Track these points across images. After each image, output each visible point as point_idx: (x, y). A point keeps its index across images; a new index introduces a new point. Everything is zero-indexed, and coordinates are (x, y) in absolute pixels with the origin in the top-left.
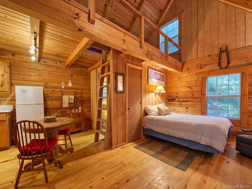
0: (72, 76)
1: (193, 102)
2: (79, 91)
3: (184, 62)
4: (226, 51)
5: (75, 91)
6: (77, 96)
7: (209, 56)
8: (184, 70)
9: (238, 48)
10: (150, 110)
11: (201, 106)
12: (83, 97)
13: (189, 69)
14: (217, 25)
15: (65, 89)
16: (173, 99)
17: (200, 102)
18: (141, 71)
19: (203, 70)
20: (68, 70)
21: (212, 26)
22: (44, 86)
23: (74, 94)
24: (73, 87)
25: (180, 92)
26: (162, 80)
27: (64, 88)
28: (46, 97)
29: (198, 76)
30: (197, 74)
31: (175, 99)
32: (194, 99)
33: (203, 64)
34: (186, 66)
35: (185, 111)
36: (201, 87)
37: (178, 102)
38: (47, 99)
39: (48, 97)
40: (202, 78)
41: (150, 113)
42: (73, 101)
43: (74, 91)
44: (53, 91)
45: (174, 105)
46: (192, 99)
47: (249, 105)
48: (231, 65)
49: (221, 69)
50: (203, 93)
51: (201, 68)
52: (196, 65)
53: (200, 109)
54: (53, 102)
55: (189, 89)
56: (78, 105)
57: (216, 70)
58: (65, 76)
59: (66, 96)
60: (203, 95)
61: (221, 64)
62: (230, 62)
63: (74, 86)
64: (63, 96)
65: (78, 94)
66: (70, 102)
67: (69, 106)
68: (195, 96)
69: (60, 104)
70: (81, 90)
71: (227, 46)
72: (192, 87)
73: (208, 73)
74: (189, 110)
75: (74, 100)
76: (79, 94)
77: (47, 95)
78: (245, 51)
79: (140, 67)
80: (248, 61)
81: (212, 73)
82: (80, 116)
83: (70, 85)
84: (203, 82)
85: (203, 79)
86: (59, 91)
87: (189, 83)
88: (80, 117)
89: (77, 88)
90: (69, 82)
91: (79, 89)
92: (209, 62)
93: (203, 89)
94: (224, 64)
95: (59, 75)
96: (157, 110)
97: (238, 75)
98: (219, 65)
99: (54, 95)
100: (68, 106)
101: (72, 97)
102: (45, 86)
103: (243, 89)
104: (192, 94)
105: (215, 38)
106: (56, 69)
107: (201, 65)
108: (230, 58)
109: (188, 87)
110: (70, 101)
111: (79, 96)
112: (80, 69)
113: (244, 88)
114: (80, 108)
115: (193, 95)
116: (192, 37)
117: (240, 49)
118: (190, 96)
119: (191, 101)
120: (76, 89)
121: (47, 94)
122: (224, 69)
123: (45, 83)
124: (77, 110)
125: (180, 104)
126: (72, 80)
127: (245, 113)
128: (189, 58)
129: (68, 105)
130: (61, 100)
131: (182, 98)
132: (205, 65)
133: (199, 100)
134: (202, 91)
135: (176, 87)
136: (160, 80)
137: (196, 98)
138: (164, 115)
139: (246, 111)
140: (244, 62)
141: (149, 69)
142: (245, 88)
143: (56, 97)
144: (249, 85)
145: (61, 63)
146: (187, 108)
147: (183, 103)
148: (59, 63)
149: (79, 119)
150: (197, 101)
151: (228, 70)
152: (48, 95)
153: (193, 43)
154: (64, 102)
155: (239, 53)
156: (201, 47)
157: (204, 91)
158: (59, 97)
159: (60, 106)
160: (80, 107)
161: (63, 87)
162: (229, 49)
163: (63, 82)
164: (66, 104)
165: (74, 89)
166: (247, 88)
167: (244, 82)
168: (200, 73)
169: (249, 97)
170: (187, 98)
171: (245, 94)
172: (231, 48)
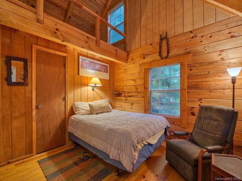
1: (137, 97)
3: (129, 51)
4: (166, 38)
7: (151, 44)
8: (130, 60)
9: (177, 35)
10: (78, 108)
11: (145, 102)
13: (133, 59)
14: (158, 9)
16: (120, 94)
17: (144, 97)
19: (146, 60)
21: (153, 10)
25: (126, 86)
26: (105, 72)
29: (141, 67)
30: (141, 64)
31: (121, 94)
32: (138, 94)
33: (146, 53)
34: (130, 55)
35: (130, 107)
36: (144, 80)
37: (124, 97)
40: (145, 69)
41: (77, 111)
46: (136, 94)
47: (188, 101)
48: (171, 54)
49: (162, 59)
50: (146, 87)
51: (144, 58)
52: (139, 55)
53: (144, 105)
55: (133, 82)
57: (157, 60)
60: (146, 89)
61: (162, 53)
62: (170, 52)
68: (139, 90)
71: (167, 33)
72: (137, 80)
73: (150, 64)
74: (134, 107)
78: (183, 38)
79: (64, 52)
80: (186, 49)
81: (154, 63)
84: (146, 74)
85: (146, 71)
87: (134, 75)
92: (151, 51)
93: (146, 81)
94: (164, 54)
96: (88, 108)
97: (178, 66)
98: (160, 55)
104: (136, 88)
105: (156, 24)
107: (144, 55)
108: (170, 46)
109: (133, 80)
115: (137, 90)
116: (136, 22)
117: (179, 36)
118: (135, 90)
119: (135, 96)
122: (165, 59)
125: (126, 100)
127: (184, 110)
128: (133, 48)
131: (128, 93)
132: (148, 55)
134: (145, 85)
135: (122, 80)
136: (100, 71)
137: (140, 93)
138: (97, 114)
139: (185, 108)
140: (182, 51)
141: (80, 57)
142: (184, 81)
146: (132, 104)
147: (128, 98)
150: (141, 96)
151: (168, 60)
153: (137, 30)
155: (178, 41)
156: (144, 34)
157: (146, 85)
162: (169, 36)
166: (186, 81)
168: (143, 64)
169: (188, 92)
170: (132, 93)
171: (184, 88)
172: (171, 34)
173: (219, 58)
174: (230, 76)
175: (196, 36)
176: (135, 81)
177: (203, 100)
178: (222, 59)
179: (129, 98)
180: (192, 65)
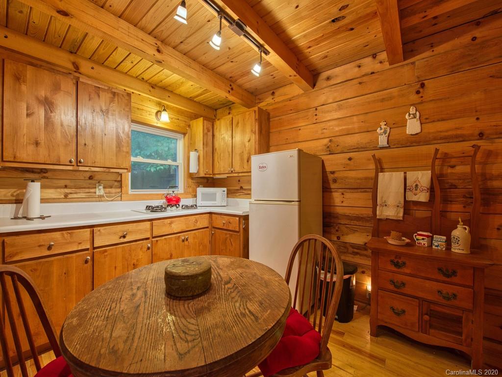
0: (423, 85)
2: (466, 146)
5: (437, 150)
6: (450, 170)
12: (485, 177)
15: (389, 147)
20: (406, 69)
22: (325, 148)
23: (429, 162)
24: (429, 133)
27: (385, 144)
28: (331, 182)
38: (333, 186)
39: (335, 181)
42: (423, 197)
43: (433, 152)
44: (350, 159)
54: (348, 195)
56: (453, 216)
59: (394, 173)
63: (432, 128)
64: (380, 174)
65: (453, 162)
66: (411, 197)
67: (404, 214)
69: (370, 203)
75: (432, 190)
76: (462, 163)
77: (332, 176)
82: (454, 273)
83: (413, 127)
86: (369, 160)
88: (454, 279)
89: (446, 134)
90: (407, 116)
91: (461, 138)
95: (369, 103)
99: (352, 174)
100: (401, 214)
101: (423, 177)
102: (328, 147)
106: (360, 83)
110: (409, 194)
111: (463, 169)
114: (460, 232)
120: (441, 139)
121: (333, 173)
123: (328, 140)
124: (439, 241)
126: (422, 103)
129: (402, 211)
130: (374, 188)
143: (358, 181)
145: (374, 56)
148: (370, 59)
149: (448, 289)
152: (336, 175)
154: (382, 197)
158: (366, 178)
159: (369, 212)
160: (460, 227)
161: (383, 141)
163: (382, 124)
165: (435, 139)
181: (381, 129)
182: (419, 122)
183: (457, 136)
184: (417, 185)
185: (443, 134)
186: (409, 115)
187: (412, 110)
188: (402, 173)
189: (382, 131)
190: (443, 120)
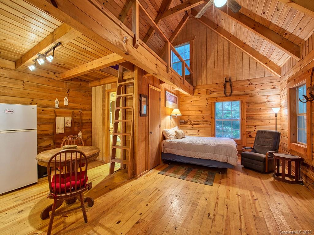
0: (69, 91)
1: (204, 125)
2: (78, 111)
3: (195, 86)
4: (230, 81)
5: (73, 112)
6: (75, 118)
7: (217, 84)
8: (195, 94)
9: (238, 81)
10: (169, 134)
11: (211, 129)
12: (82, 120)
13: (200, 93)
14: (222, 58)
16: (185, 122)
17: (210, 125)
18: (160, 92)
19: (212, 96)
20: (64, 83)
21: (218, 57)
23: (71, 115)
25: (192, 115)
26: (175, 103)
27: (58, 107)
29: (208, 100)
30: (207, 98)
31: (187, 122)
32: (204, 122)
33: (212, 90)
34: (197, 90)
35: (196, 133)
36: (210, 111)
37: (190, 125)
40: (211, 102)
41: (168, 136)
42: (69, 125)
44: (43, 110)
45: (186, 128)
46: (203, 122)
48: (233, 93)
49: (227, 96)
50: (212, 117)
51: (210, 94)
52: (206, 91)
53: (210, 131)
54: (42, 126)
55: (200, 112)
57: (222, 97)
58: (60, 91)
59: (61, 118)
61: (226, 92)
62: (233, 91)
63: (71, 105)
64: (57, 118)
65: (76, 115)
66: (66, 126)
67: (65, 131)
68: (206, 119)
69: (53, 128)
70: (80, 111)
71: (230, 77)
72: (203, 111)
73: (216, 99)
74: (201, 133)
75: (72, 123)
76: (77, 116)
78: (243, 83)
79: (159, 88)
80: (245, 91)
81: (219, 99)
83: (66, 103)
84: (212, 106)
85: (212, 104)
86: (51, 112)
87: (200, 107)
91: (77, 109)
92: (217, 89)
93: (212, 113)
94: (228, 93)
95: (51, 90)
96: (174, 134)
97: (239, 103)
98: (225, 93)
99: (44, 117)
100: (64, 131)
101: (69, 119)
102: (31, 103)
103: (242, 115)
104: (203, 118)
105: (221, 69)
106: (48, 80)
107: (210, 91)
108: (233, 87)
109: (199, 111)
110: (66, 124)
112: (79, 83)
113: (243, 113)
114: (80, 134)
116: (202, 64)
117: (240, 81)
118: (201, 119)
119: (202, 124)
122: (228, 96)
123: (31, 100)
125: (192, 127)
126: (68, 96)
127: (244, 134)
128: (200, 83)
129: (64, 130)
130: (54, 123)
131: (194, 121)
132: (214, 91)
133: (209, 123)
134: (211, 115)
135: (188, 110)
136: (174, 102)
138: (181, 138)
139: (245, 132)
140: (242, 93)
141: (166, 92)
143: (47, 120)
144: (246, 112)
145: (54, 73)
146: (199, 131)
147: (194, 126)
151: (231, 98)
153: (203, 70)
154: (58, 126)
155: (239, 85)
156: (210, 75)
157: (213, 115)
158: (50, 119)
159: (51, 132)
160: (80, 132)
161: (57, 105)
162: (232, 80)
163: (57, 99)
164: (60, 130)
165: (71, 108)
167: (243, 108)
168: (210, 99)
169: (246, 121)
170: (198, 121)
171: (244, 119)
172: (233, 79)
173: (266, 100)
174: (273, 112)
175: (252, 84)
176: (202, 112)
177: (257, 127)
178: (268, 101)
179: (196, 125)
180: (249, 103)
181: (56, 101)
182: (68, 102)
183: (76, 108)
184: (68, 122)
185: (73, 107)
186: (65, 99)
187: (66, 98)
188: (64, 118)
189: (57, 102)
190: (73, 103)
